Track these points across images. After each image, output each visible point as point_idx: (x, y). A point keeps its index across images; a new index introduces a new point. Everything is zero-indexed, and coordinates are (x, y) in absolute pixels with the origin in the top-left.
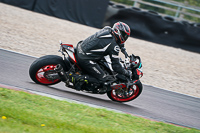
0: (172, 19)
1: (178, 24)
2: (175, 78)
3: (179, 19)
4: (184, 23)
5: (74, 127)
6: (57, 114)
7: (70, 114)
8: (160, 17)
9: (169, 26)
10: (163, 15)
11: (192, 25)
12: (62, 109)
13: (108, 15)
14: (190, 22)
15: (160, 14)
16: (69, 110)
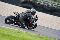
0: (40, 4)
1: (41, 5)
2: (41, 21)
3: (42, 4)
4: (43, 5)
5: (10, 36)
6: (5, 32)
7: (9, 32)
8: (36, 3)
9: (39, 6)
10: (37, 2)
11: (46, 5)
12: (7, 30)
13: (21, 2)
14: (45, 4)
15: (36, 2)
16: (9, 31)
